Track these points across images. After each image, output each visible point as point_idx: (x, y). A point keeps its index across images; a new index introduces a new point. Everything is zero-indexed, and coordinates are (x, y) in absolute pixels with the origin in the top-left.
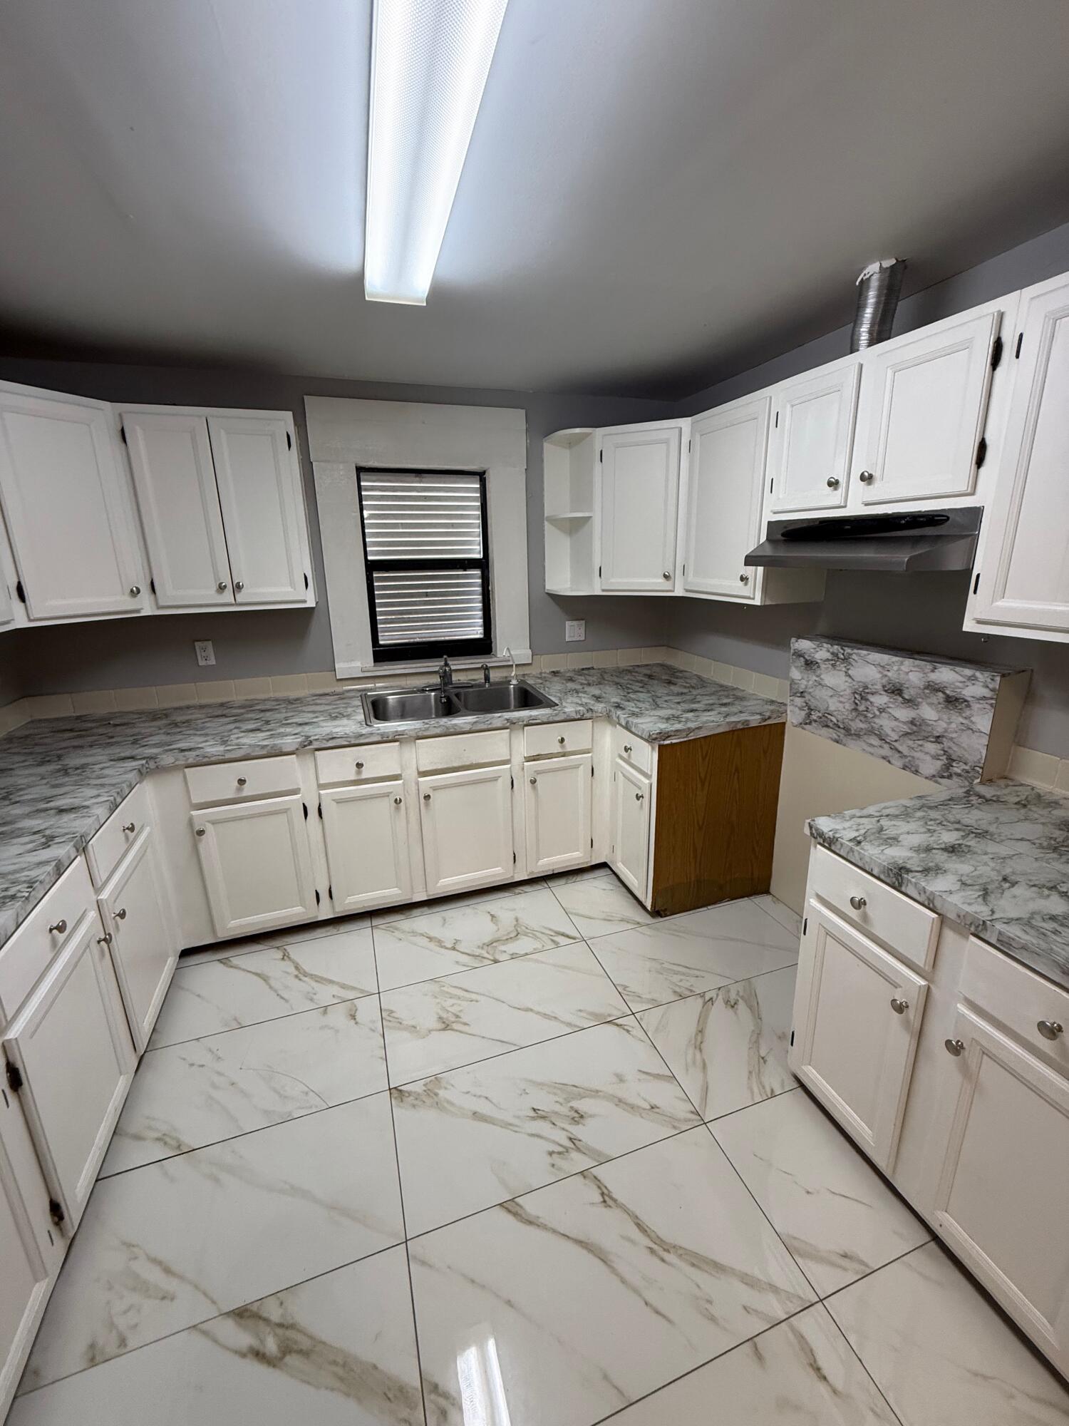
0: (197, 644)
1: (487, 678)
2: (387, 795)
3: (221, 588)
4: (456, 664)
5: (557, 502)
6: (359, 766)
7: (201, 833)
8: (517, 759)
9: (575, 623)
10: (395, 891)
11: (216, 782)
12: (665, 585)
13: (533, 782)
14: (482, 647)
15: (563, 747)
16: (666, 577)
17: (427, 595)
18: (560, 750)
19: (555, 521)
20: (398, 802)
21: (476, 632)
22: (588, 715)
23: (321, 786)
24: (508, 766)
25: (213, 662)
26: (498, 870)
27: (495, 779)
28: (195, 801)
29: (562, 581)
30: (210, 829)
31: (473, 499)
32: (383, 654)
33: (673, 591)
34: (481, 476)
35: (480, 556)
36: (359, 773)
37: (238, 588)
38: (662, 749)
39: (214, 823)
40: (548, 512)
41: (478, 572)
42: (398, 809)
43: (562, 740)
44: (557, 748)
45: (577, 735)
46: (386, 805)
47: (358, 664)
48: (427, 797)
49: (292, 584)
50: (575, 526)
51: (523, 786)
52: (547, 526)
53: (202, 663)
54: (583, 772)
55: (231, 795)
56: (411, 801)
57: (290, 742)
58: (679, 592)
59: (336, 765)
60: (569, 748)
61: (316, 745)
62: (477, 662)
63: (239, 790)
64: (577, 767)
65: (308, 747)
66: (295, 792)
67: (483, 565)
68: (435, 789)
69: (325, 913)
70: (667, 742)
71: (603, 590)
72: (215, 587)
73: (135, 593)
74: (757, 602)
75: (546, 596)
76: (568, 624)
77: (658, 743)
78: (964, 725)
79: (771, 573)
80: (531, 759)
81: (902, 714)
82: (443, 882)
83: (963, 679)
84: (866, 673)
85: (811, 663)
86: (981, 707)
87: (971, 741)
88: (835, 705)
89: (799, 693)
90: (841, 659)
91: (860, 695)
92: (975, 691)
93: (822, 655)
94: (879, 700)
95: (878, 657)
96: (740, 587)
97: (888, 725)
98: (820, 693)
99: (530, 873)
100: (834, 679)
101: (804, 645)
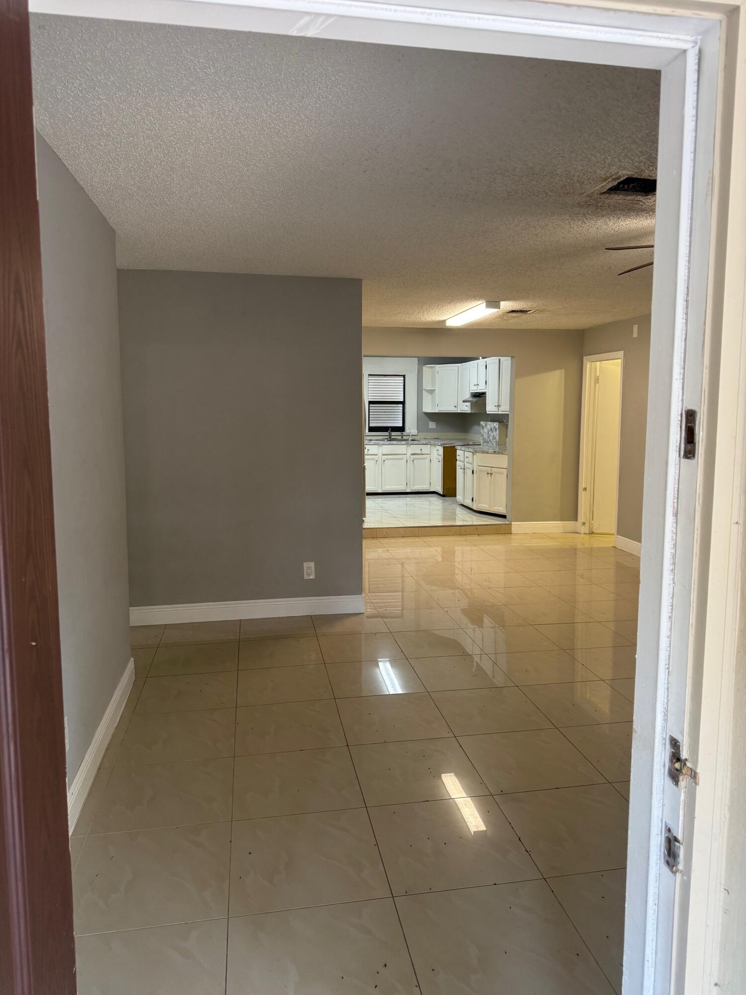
1: (402, 437)
2: (373, 459)
4: (393, 433)
5: (426, 385)
6: (368, 450)
8: (409, 454)
9: (433, 423)
10: (374, 487)
12: (456, 409)
13: (413, 461)
14: (402, 429)
16: (455, 407)
17: (385, 412)
19: (427, 391)
20: (376, 461)
21: (400, 425)
22: (429, 443)
24: (406, 456)
26: (402, 487)
27: (402, 459)
29: (428, 408)
31: (401, 383)
32: (370, 429)
34: (404, 376)
35: (402, 400)
38: (444, 448)
40: (424, 387)
41: (401, 405)
42: (376, 463)
43: (421, 450)
44: (420, 452)
45: (426, 449)
46: (374, 462)
48: (384, 461)
50: (431, 392)
51: (410, 462)
52: (424, 391)
54: (428, 460)
56: (380, 461)
58: (459, 411)
60: (423, 453)
62: (399, 433)
64: (426, 458)
67: (403, 403)
68: (387, 459)
70: (445, 446)
71: (438, 411)
74: (469, 412)
75: (424, 414)
76: (430, 423)
77: (443, 446)
78: (496, 434)
79: (473, 405)
80: (412, 454)
81: (492, 435)
82: (386, 487)
83: (496, 425)
84: (489, 427)
85: (483, 427)
86: (498, 430)
87: (498, 437)
88: (486, 436)
89: (482, 436)
90: (486, 425)
91: (488, 432)
92: (497, 427)
93: (484, 425)
94: (490, 433)
95: (489, 423)
96: (466, 408)
97: (491, 438)
98: (484, 434)
99: (411, 490)
100: (486, 430)
101: (482, 423)
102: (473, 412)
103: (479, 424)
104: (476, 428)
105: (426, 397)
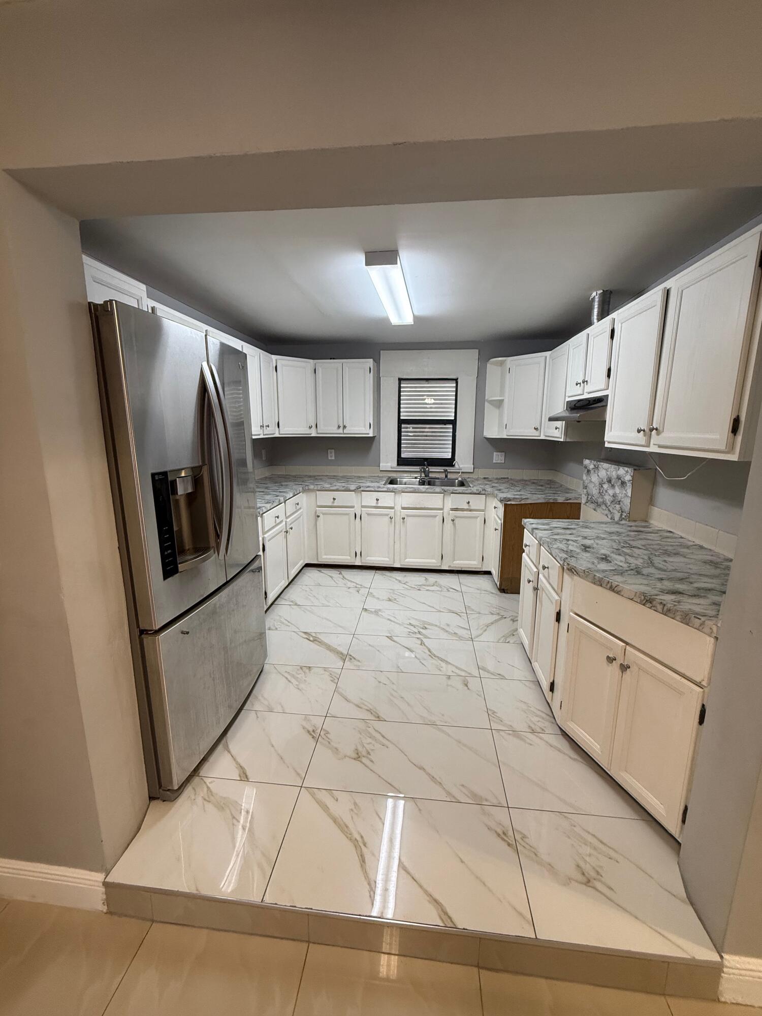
0: (329, 451)
1: (446, 476)
2: (387, 515)
3: (339, 427)
4: (432, 469)
5: (491, 394)
6: (377, 500)
7: (318, 516)
8: (447, 509)
9: (499, 453)
10: (387, 559)
11: (325, 498)
12: (536, 433)
13: (453, 520)
14: (449, 462)
15: (469, 506)
16: (536, 429)
17: (426, 436)
18: (468, 508)
19: (491, 402)
20: (391, 518)
21: (449, 456)
22: (483, 492)
23: (363, 507)
24: (442, 511)
25: (333, 458)
26: (434, 561)
27: (435, 516)
28: (318, 504)
29: (492, 431)
30: (321, 516)
31: (452, 391)
32: (402, 461)
33: (540, 436)
34: (456, 380)
35: (453, 418)
36: (377, 503)
37: (345, 427)
38: (506, 505)
39: (323, 514)
40: (486, 397)
41: (451, 426)
42: (391, 522)
43: (469, 503)
44: (466, 507)
45: (477, 502)
46: (387, 519)
47: (389, 464)
48: (404, 519)
49: (365, 426)
50: (499, 404)
51: (448, 524)
52: (486, 404)
53: (330, 458)
54: (480, 521)
55: (330, 504)
56: (398, 519)
57: (353, 487)
58: (542, 437)
59: (369, 499)
60: (472, 508)
61: (362, 489)
62: (443, 470)
63: (333, 502)
64: (477, 518)
65: (358, 490)
66: (353, 507)
67: (453, 422)
68: (408, 516)
69: (358, 563)
70: (508, 503)
71: (507, 436)
72: (337, 427)
73: (310, 427)
74: (561, 440)
75: (485, 440)
76: (495, 453)
77: (504, 503)
78: (626, 494)
79: (570, 426)
80: (452, 510)
81: (611, 492)
82: (407, 560)
83: (625, 473)
84: (603, 474)
85: (589, 471)
86: (629, 485)
87: (627, 501)
88: (595, 491)
89: (585, 487)
90: (596, 468)
91: (601, 485)
92: (628, 478)
93: (592, 466)
94: (606, 486)
95: (606, 465)
96: (556, 432)
97: (608, 498)
98: (591, 486)
99: (450, 566)
100: (594, 478)
101: (587, 462)
102: (568, 440)
103: (582, 463)
104: (573, 467)
105: (490, 413)
